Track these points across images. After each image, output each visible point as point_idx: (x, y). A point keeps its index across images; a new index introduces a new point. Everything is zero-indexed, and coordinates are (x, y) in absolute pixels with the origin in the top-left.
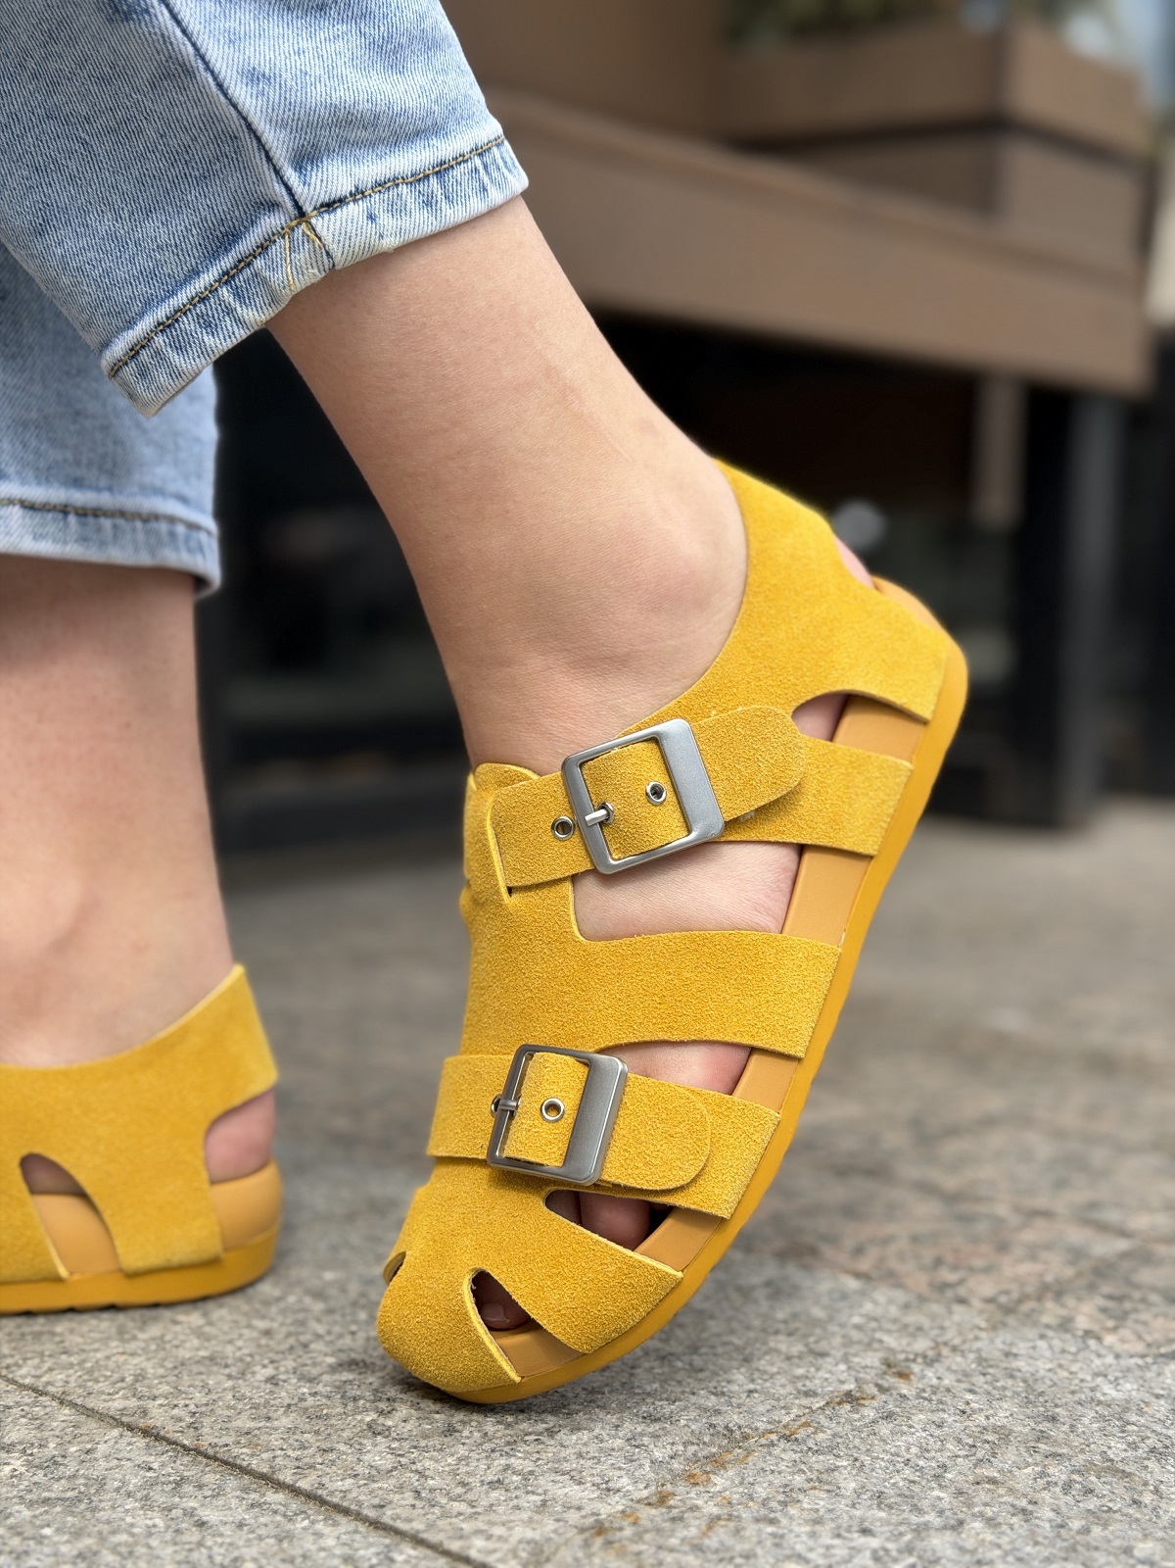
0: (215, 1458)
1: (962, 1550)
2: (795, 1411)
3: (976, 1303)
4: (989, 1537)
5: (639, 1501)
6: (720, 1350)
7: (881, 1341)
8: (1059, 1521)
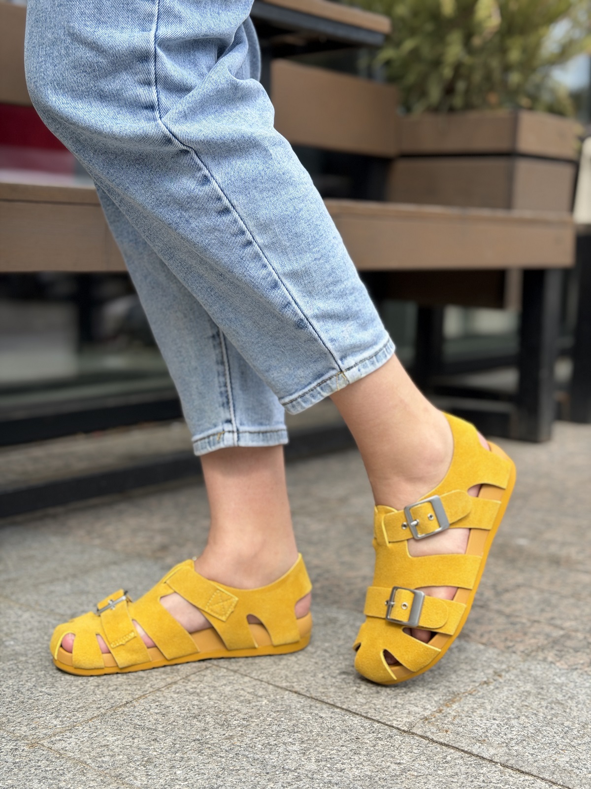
0: (317, 700)
1: (519, 723)
2: (471, 687)
3: (519, 653)
4: (527, 721)
5: (434, 712)
6: (447, 668)
7: (492, 666)
8: (545, 716)
